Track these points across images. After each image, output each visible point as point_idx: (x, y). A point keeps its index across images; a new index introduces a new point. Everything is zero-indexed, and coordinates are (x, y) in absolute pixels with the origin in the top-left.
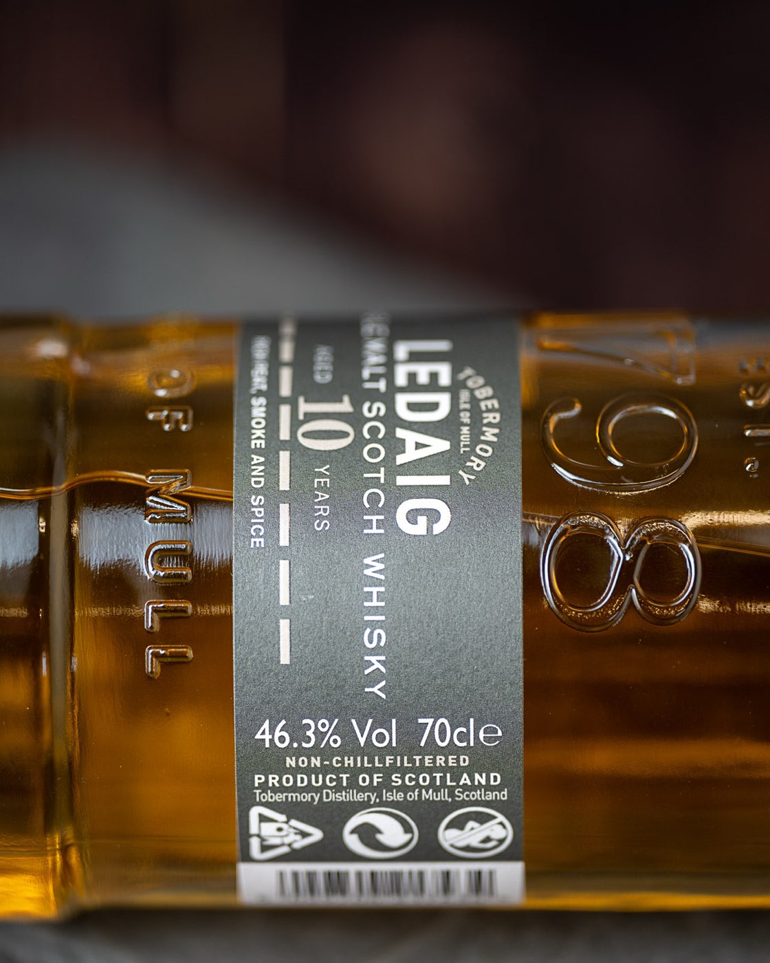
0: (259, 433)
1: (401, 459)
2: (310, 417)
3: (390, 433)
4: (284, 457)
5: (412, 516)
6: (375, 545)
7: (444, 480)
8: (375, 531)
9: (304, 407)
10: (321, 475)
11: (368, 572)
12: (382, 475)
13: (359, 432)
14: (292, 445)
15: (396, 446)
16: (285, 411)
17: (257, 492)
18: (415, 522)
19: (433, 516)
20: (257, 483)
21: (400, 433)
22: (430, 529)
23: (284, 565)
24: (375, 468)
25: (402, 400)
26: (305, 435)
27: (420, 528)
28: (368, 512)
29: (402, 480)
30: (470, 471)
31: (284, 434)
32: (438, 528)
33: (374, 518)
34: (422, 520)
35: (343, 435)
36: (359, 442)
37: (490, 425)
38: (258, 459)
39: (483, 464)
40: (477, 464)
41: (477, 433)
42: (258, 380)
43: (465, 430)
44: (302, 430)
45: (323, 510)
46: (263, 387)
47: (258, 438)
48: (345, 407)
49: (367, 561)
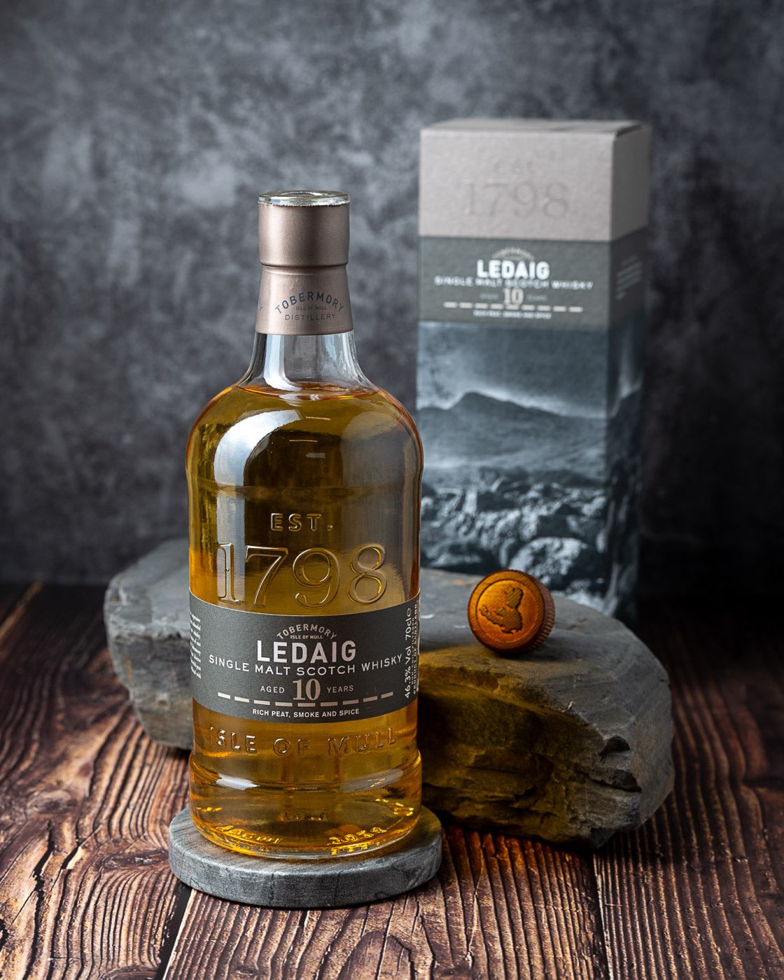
0: (312, 714)
1: (325, 661)
2: (304, 694)
3: (312, 665)
4: (323, 704)
5: (348, 655)
6: (359, 668)
7: (334, 644)
8: (354, 669)
9: (299, 697)
10: (331, 690)
11: (368, 669)
12: (332, 668)
13: (312, 677)
14: (318, 702)
15: (319, 663)
16: (300, 705)
17: (338, 713)
18: (351, 654)
19: (349, 647)
20: (334, 714)
21: (313, 661)
22: (353, 648)
23: (365, 700)
24: (329, 671)
25: (295, 660)
26: (313, 697)
27: (353, 652)
28: (347, 671)
29: (334, 660)
30: (330, 635)
31: (313, 705)
32: (353, 645)
33: (349, 669)
34: (350, 651)
35: (313, 684)
36: (317, 677)
37: (309, 628)
38: (324, 714)
39: (328, 630)
40: (328, 632)
41: (313, 633)
42: (283, 714)
43: (312, 637)
44: (310, 698)
45: (346, 688)
46: (287, 713)
47: (314, 714)
48: (299, 683)
49: (364, 670)
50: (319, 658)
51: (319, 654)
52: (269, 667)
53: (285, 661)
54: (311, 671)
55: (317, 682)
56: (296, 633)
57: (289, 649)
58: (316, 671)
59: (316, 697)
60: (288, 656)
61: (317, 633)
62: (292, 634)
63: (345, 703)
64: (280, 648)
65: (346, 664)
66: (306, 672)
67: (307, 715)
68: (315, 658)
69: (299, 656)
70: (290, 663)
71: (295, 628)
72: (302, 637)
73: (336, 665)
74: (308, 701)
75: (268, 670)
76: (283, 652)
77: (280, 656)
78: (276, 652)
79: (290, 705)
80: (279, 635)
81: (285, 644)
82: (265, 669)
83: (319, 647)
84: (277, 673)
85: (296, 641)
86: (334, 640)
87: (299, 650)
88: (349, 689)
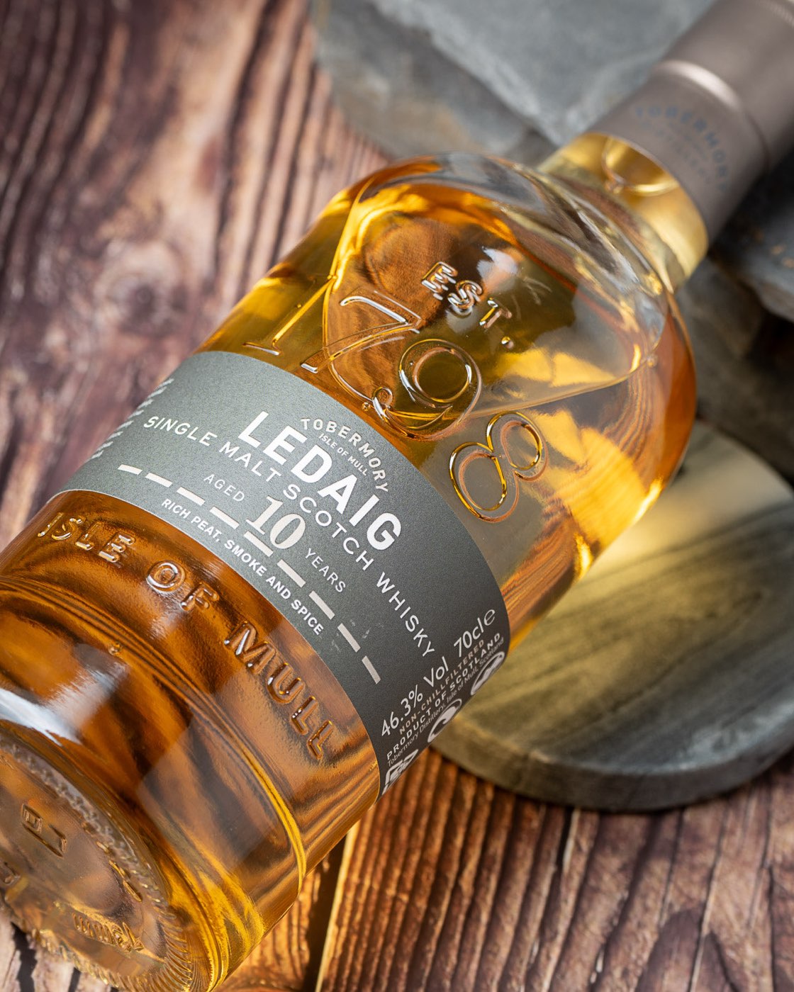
0: (254, 564)
1: (340, 509)
2: (268, 526)
3: (317, 497)
4: (282, 565)
5: (378, 537)
6: (375, 572)
7: (374, 500)
8: (369, 562)
9: (257, 525)
10: (311, 558)
11: (384, 591)
12: (341, 528)
13: (302, 513)
14: (279, 555)
15: (330, 503)
16: (248, 536)
17: (291, 600)
20: (286, 594)
21: (323, 493)
24: (333, 526)
25: (297, 471)
26: (277, 542)
27: (388, 539)
28: (356, 555)
29: (354, 521)
30: (381, 482)
31: (269, 553)
32: (398, 529)
33: (361, 557)
34: (385, 533)
36: (309, 519)
37: (359, 444)
38: (271, 580)
39: (383, 471)
40: (380, 474)
41: (360, 456)
42: (210, 530)
43: (351, 459)
44: (273, 540)
45: (333, 577)
46: (218, 532)
47: (257, 567)
48: (276, 505)
49: (379, 584)
50: (336, 496)
51: (341, 492)
52: (249, 455)
53: (282, 461)
54: (307, 504)
55: (302, 526)
56: (333, 436)
57: (301, 450)
58: (315, 510)
59: (283, 546)
60: (293, 459)
61: (364, 461)
62: (326, 433)
63: (314, 596)
64: (290, 440)
65: (365, 545)
66: (298, 499)
67: (246, 558)
68: (330, 491)
69: (309, 470)
70: (285, 469)
71: (338, 430)
72: (337, 447)
73: (352, 531)
74: (265, 539)
75: (242, 458)
76: (290, 448)
77: (279, 450)
78: (279, 441)
79: (234, 525)
80: (305, 421)
81: (302, 439)
82: (239, 454)
83: (350, 482)
84: (254, 470)
85: (324, 447)
86: (380, 493)
87: (318, 462)
88: (336, 582)
